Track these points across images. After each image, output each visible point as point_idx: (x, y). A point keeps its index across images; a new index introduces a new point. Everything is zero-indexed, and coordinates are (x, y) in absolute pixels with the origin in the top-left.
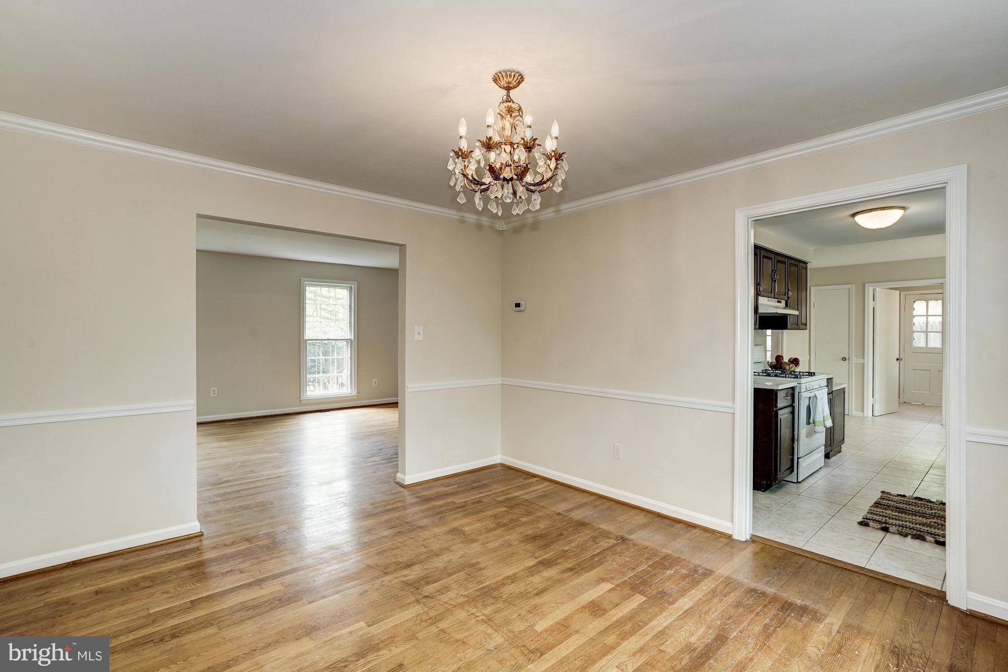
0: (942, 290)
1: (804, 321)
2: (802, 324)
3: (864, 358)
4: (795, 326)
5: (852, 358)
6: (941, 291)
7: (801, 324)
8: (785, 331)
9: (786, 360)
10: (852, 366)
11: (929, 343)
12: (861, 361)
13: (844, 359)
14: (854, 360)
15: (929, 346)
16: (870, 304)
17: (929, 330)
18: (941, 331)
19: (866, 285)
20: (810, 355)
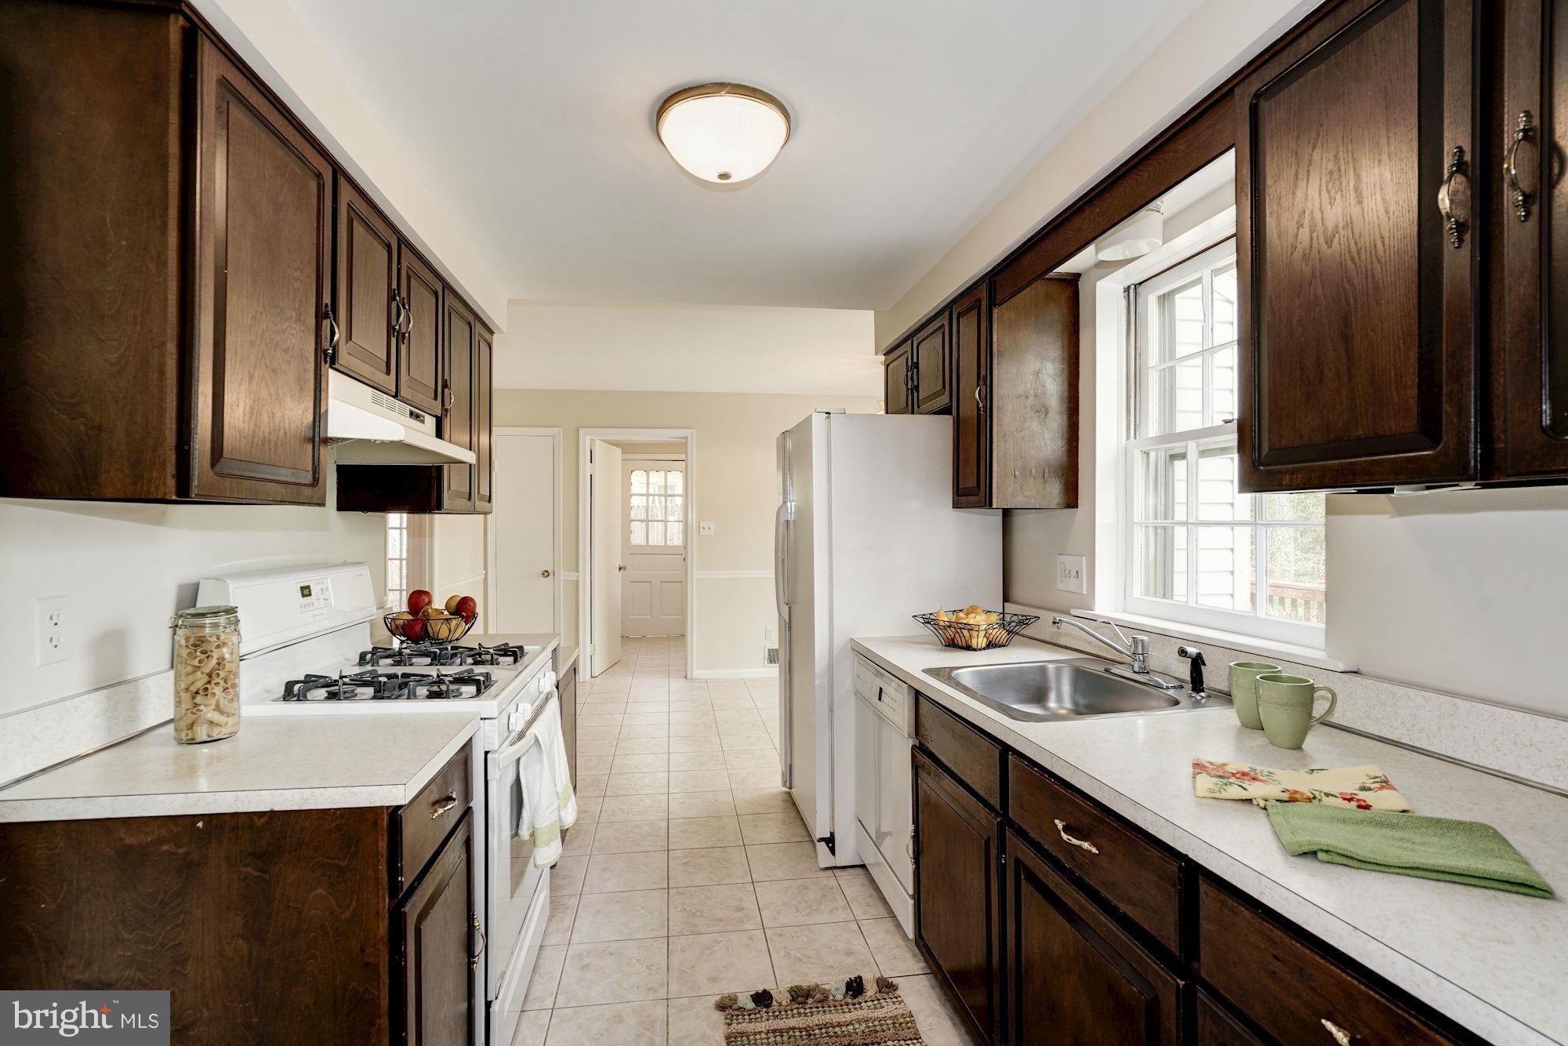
0: (684, 455)
1: (485, 491)
2: (482, 498)
3: (577, 571)
4: (463, 503)
5: (560, 573)
6: (682, 457)
7: (477, 500)
8: (438, 518)
9: (439, 603)
10: (559, 585)
11: (650, 539)
12: (572, 576)
13: (546, 574)
14: (564, 576)
15: (650, 543)
16: (586, 469)
17: (650, 518)
18: (681, 519)
19: (581, 431)
20: (486, 569)
